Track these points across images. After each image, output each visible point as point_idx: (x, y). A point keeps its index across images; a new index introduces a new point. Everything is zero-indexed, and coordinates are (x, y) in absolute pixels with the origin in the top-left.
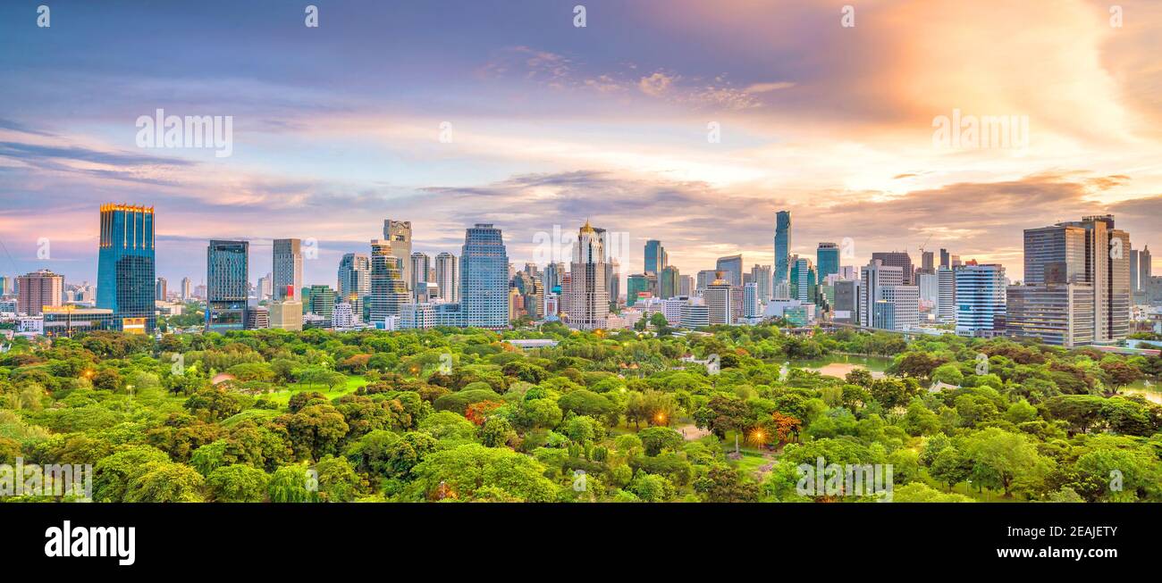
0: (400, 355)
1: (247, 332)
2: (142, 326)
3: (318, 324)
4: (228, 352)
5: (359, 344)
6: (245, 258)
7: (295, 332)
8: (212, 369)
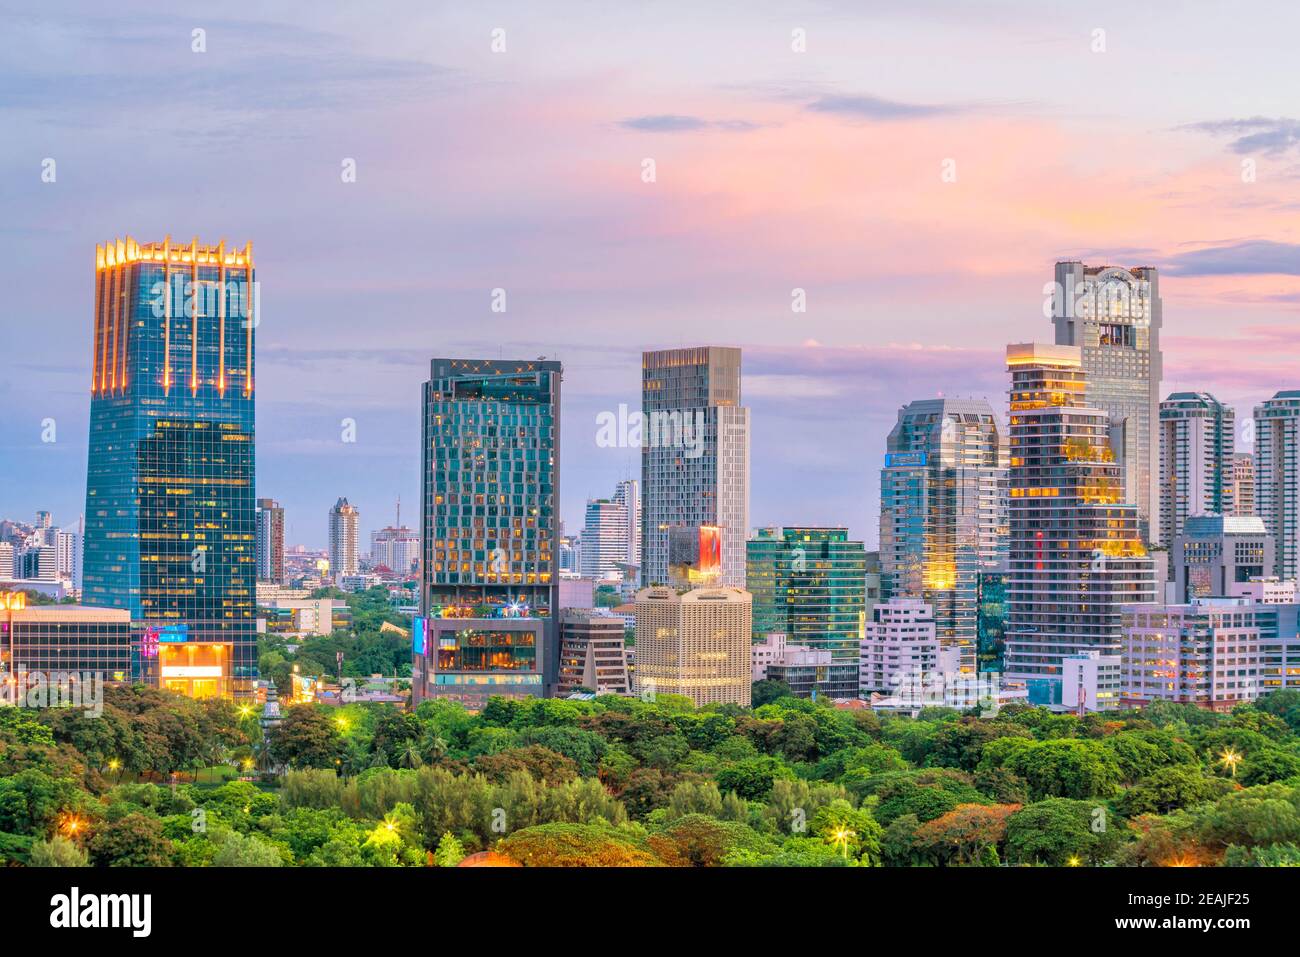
0: (1124, 811)
1: (558, 705)
2: (216, 671)
3: (807, 681)
4: (498, 776)
5: (969, 765)
6: (551, 422)
7: (729, 711)
8: (448, 836)
